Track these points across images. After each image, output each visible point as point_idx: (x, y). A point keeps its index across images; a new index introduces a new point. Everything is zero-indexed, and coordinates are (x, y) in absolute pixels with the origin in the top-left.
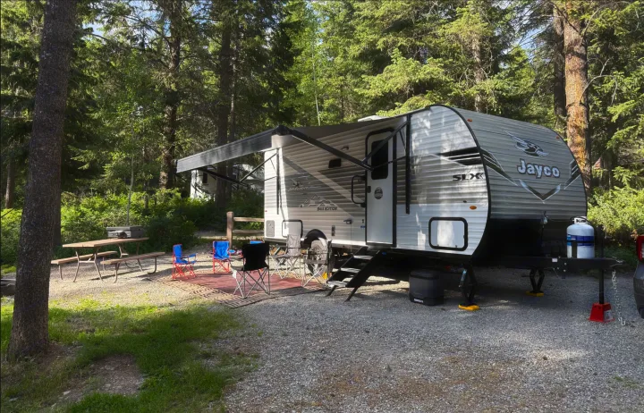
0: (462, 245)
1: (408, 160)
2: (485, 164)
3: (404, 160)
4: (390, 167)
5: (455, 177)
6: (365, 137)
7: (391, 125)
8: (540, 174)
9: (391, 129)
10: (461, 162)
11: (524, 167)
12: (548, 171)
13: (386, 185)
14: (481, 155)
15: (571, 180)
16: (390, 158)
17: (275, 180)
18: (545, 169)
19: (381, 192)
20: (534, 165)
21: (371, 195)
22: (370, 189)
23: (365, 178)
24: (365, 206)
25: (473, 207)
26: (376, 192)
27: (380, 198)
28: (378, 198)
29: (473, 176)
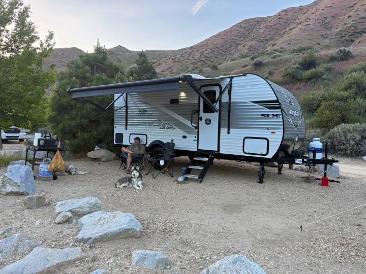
0: (265, 153)
1: (230, 103)
2: (282, 109)
3: (227, 103)
5: (262, 115)
7: (218, 82)
9: (217, 85)
10: (266, 107)
11: (291, 111)
13: (214, 117)
14: (279, 104)
17: (124, 108)
21: (202, 122)
22: (201, 119)
23: (198, 112)
24: (197, 128)
25: (273, 133)
26: (206, 120)
27: (209, 124)
28: (207, 124)
29: (274, 115)
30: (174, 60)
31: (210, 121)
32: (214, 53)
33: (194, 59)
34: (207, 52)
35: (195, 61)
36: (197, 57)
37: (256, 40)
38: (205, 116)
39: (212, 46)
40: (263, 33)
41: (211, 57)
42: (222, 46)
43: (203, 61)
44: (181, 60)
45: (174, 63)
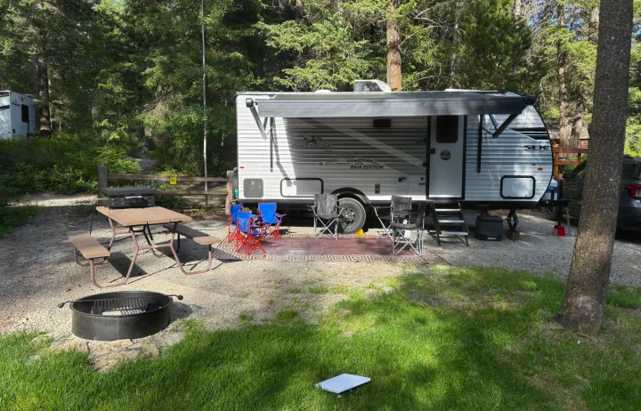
0: (529, 195)
4: (461, 133)
5: (526, 146)
10: (531, 137)
13: (455, 148)
14: (548, 134)
21: (436, 157)
22: (433, 151)
23: (427, 141)
24: (427, 165)
25: (540, 169)
26: (442, 154)
27: (447, 159)
28: (444, 159)
29: (541, 147)
31: (450, 154)
38: (440, 147)
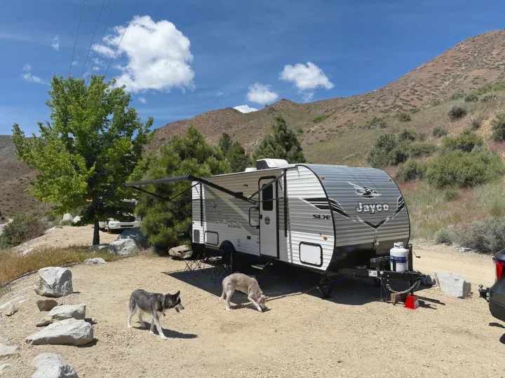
0: (319, 263)
1: (286, 200)
2: (333, 209)
3: (283, 200)
4: (274, 202)
5: (314, 216)
6: (258, 179)
7: (275, 175)
8: (373, 210)
9: (274, 177)
10: (317, 206)
11: (361, 207)
12: (379, 208)
13: (272, 214)
14: (329, 203)
15: (398, 211)
16: (274, 197)
17: (199, 201)
18: (378, 206)
19: (269, 220)
20: (369, 205)
21: (263, 221)
22: (261, 217)
23: (258, 208)
24: (259, 227)
25: (325, 238)
26: (266, 219)
27: (268, 224)
28: (266, 224)
29: (324, 217)
30: (355, 110)
32: (417, 93)
33: (385, 106)
34: (405, 93)
35: (386, 108)
36: (389, 102)
37: (486, 66)
38: (265, 213)
39: (413, 83)
40: (498, 54)
41: (412, 99)
42: (430, 82)
43: (399, 106)
44: (365, 109)
45: (356, 114)
